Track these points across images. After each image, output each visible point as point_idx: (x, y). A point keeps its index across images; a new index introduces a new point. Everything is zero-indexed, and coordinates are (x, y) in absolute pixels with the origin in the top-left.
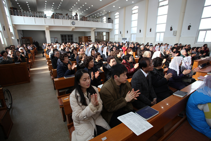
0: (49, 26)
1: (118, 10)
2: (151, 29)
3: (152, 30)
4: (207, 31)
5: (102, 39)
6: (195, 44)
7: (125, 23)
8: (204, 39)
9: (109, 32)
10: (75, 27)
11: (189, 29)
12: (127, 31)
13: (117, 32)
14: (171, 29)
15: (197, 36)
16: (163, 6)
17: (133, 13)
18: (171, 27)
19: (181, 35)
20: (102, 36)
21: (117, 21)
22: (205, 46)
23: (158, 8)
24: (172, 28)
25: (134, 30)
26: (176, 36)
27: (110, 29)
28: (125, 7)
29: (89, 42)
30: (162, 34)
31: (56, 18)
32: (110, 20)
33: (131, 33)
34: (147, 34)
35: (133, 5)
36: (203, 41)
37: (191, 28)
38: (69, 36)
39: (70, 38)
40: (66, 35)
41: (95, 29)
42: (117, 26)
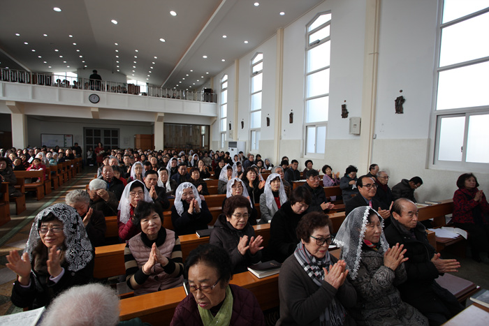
0: (17, 102)
1: (225, 69)
2: (291, 115)
3: (294, 116)
5: (198, 143)
6: (427, 168)
7: (237, 101)
8: (464, 149)
10: (100, 109)
11: (399, 109)
12: (242, 123)
14: (345, 114)
15: (433, 138)
16: (318, 43)
17: (254, 71)
18: (344, 107)
19: (376, 133)
21: (224, 97)
23: (307, 50)
24: (347, 108)
25: (257, 120)
26: (359, 135)
27: (210, 118)
28: (239, 58)
30: (322, 130)
32: (211, 96)
33: (251, 127)
34: (282, 130)
36: (460, 159)
37: (404, 106)
39: (111, 137)
40: (99, 131)
41: (163, 115)
42: (224, 111)
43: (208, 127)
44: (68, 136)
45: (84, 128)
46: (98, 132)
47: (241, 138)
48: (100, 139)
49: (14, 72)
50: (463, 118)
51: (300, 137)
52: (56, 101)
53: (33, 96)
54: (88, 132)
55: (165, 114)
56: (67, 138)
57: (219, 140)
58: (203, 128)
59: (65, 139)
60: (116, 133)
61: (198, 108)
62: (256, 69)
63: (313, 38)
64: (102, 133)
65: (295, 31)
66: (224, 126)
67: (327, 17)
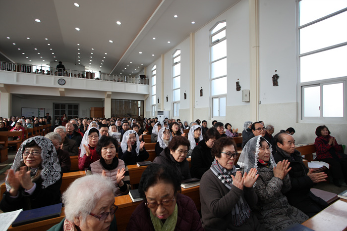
0: (5, 85)
1: (154, 61)
2: (201, 91)
3: (203, 91)
4: (325, 87)
5: (136, 113)
6: (297, 122)
7: (163, 83)
8: (321, 108)
9: (143, 101)
10: (65, 89)
11: (275, 83)
12: (167, 98)
14: (238, 88)
15: (300, 102)
16: (218, 41)
17: (174, 62)
18: (237, 83)
19: (261, 100)
20: (136, 108)
21: (154, 80)
23: (210, 46)
24: (240, 84)
25: (177, 95)
26: (249, 102)
27: (144, 95)
28: (163, 53)
30: (223, 100)
32: (144, 80)
33: (173, 101)
34: (196, 102)
36: (319, 115)
37: (278, 80)
38: (70, 106)
39: (73, 110)
40: (65, 105)
41: (111, 93)
42: (154, 90)
43: (143, 102)
44: (42, 109)
45: (54, 103)
46: (63, 106)
47: (167, 108)
48: (65, 111)
49: (4, 63)
50: (319, 87)
51: (208, 106)
52: (34, 84)
53: (17, 80)
54: (56, 106)
55: (112, 92)
56: (41, 110)
57: (151, 110)
58: (139, 102)
59: (39, 112)
60: (76, 107)
61: (135, 88)
62: (176, 60)
63: (214, 39)
64: (67, 107)
65: (202, 34)
66: (154, 101)
67: (224, 25)
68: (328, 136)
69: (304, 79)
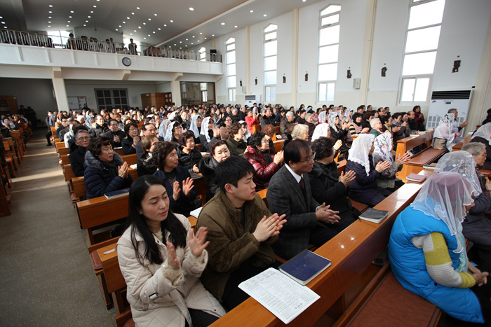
0: (62, 68)
1: (232, 33)
2: (307, 76)
3: (309, 76)
4: (418, 80)
6: (397, 105)
8: (413, 95)
9: (214, 83)
10: (132, 71)
11: (383, 74)
12: (256, 80)
13: (232, 82)
14: (349, 76)
15: (400, 89)
16: (329, 25)
17: (266, 39)
18: (349, 71)
19: (369, 87)
20: (198, 92)
21: (231, 57)
22: (417, 110)
23: (319, 29)
24: (351, 72)
25: (272, 78)
26: (359, 89)
27: (215, 76)
29: (168, 106)
30: (332, 86)
31: (80, 49)
33: (265, 84)
34: (298, 86)
35: (266, 22)
36: (411, 100)
37: (386, 72)
38: (116, 92)
39: (120, 97)
40: (109, 91)
42: (231, 70)
44: (82, 97)
45: (95, 89)
46: (107, 92)
50: (414, 80)
51: (314, 91)
52: (96, 66)
53: (76, 62)
54: (99, 93)
55: (184, 73)
57: (226, 94)
60: (124, 92)
62: (268, 37)
63: (325, 22)
64: (112, 94)
65: (307, 14)
68: (419, 113)
69: (405, 73)
